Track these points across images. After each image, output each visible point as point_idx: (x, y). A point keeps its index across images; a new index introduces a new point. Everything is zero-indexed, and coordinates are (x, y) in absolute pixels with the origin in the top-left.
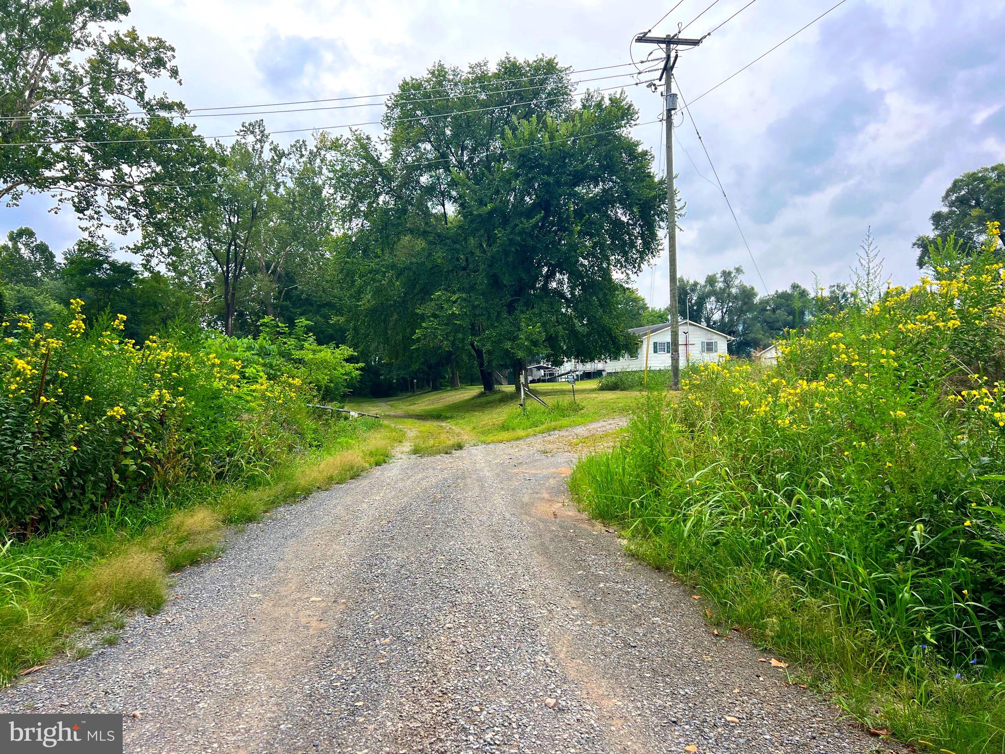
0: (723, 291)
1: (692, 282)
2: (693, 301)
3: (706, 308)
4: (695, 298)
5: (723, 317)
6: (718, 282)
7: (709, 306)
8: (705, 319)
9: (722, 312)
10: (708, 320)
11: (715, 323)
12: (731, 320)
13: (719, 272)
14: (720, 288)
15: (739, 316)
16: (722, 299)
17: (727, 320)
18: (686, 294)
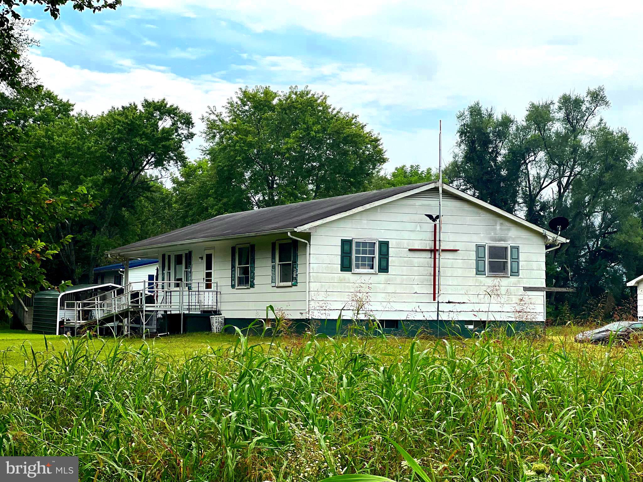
0: (563, 139)
1: (498, 116)
2: (499, 159)
3: (527, 174)
4: (503, 152)
5: (560, 195)
6: (552, 120)
7: (533, 171)
8: (525, 196)
9: (559, 184)
10: (531, 200)
11: (544, 206)
12: (578, 203)
13: (556, 100)
14: (557, 134)
15: (595, 196)
16: (561, 158)
17: (569, 202)
18: (486, 142)
